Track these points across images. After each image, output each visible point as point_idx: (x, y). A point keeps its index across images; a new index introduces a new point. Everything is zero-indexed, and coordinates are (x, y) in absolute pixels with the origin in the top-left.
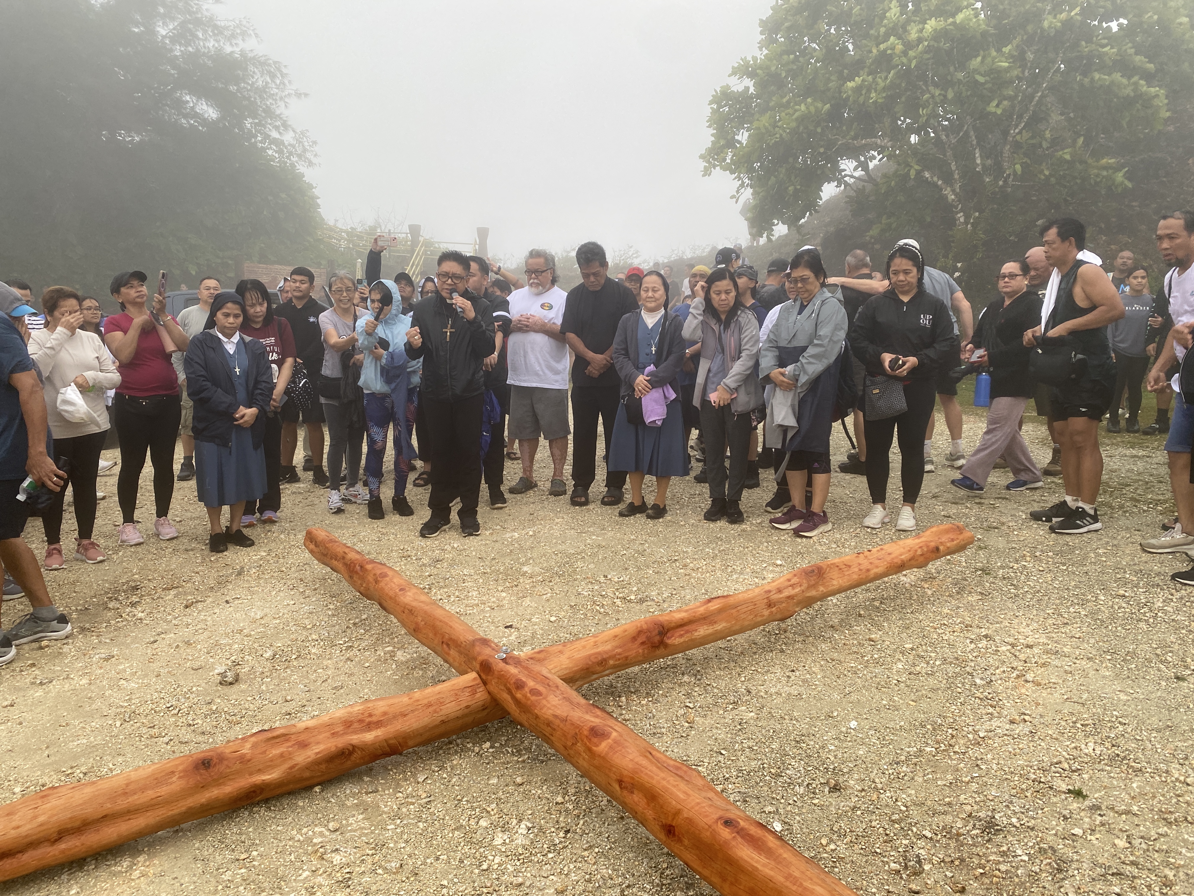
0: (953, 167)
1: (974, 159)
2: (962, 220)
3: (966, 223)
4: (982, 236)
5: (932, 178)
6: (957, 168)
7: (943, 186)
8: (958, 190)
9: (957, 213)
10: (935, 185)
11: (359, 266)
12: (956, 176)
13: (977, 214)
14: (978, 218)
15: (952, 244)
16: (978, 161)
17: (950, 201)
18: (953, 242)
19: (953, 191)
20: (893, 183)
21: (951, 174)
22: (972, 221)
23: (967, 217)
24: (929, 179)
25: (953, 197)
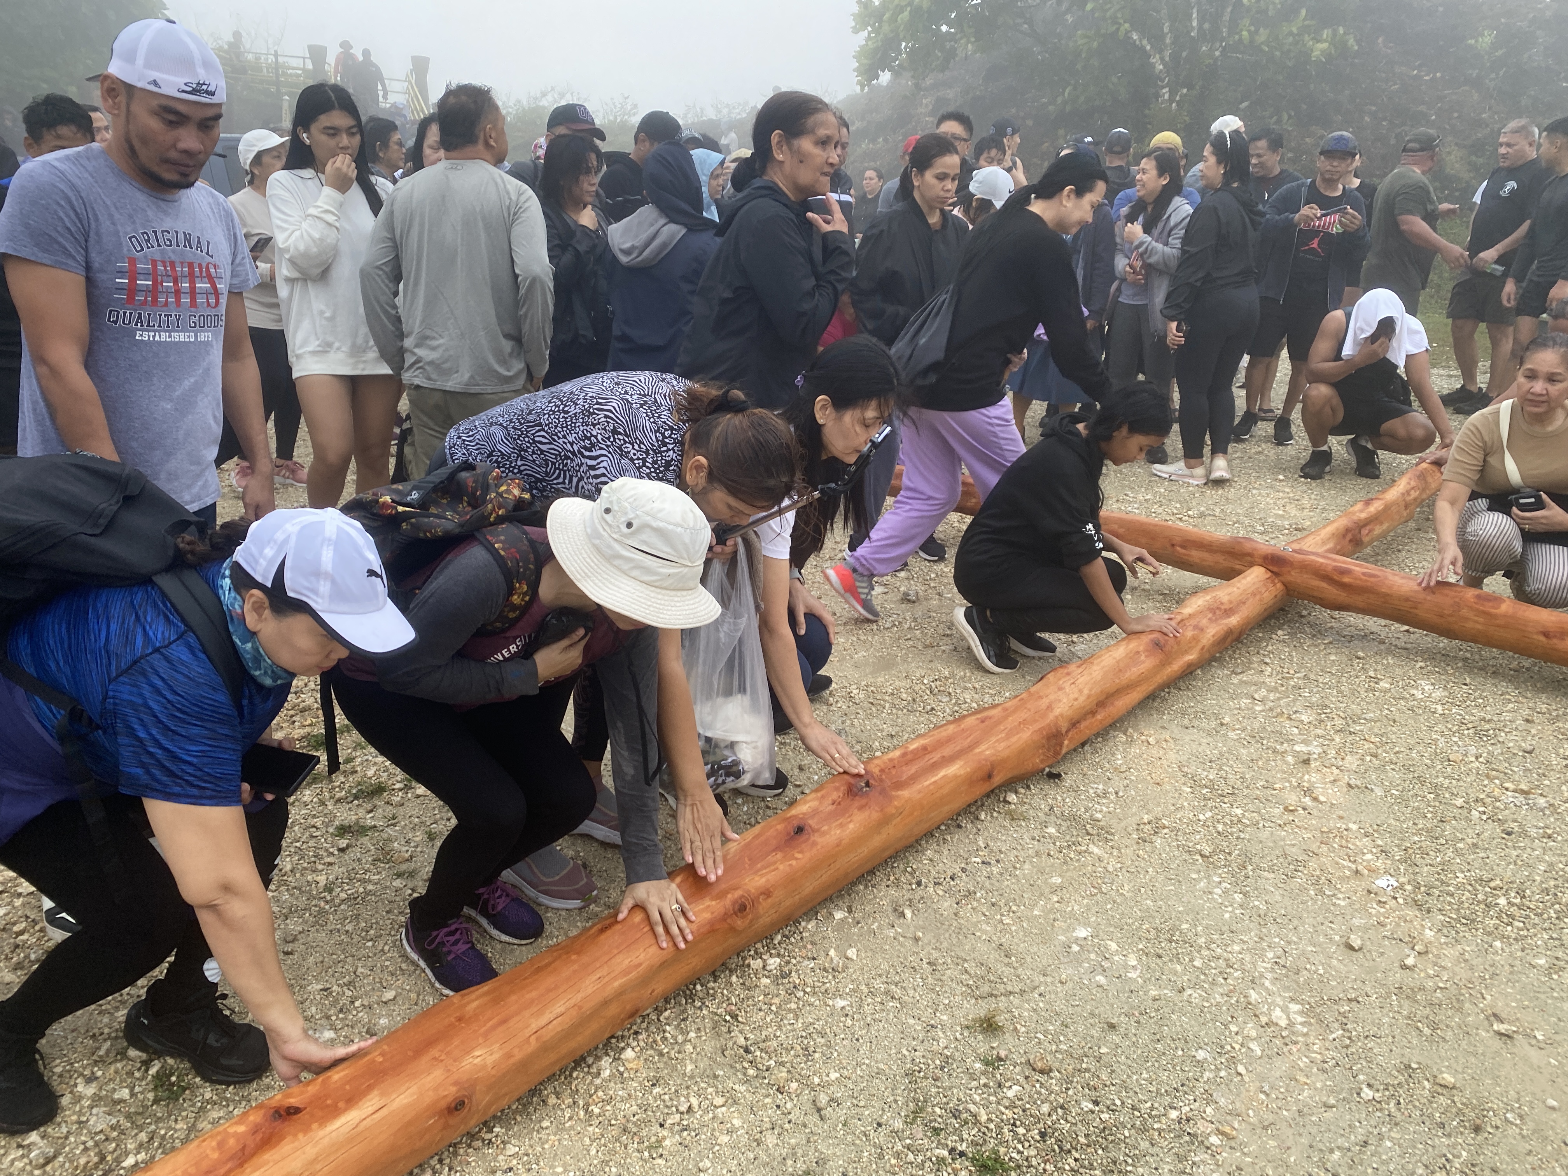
0: (1166, 30)
1: (1190, 19)
2: (1166, 96)
3: (1171, 100)
4: (1187, 118)
5: (1140, 41)
6: (1170, 31)
7: (1152, 52)
8: (1167, 59)
9: (1163, 87)
10: (1142, 48)
11: (286, 106)
12: (1168, 41)
13: (1185, 91)
14: (1186, 95)
15: (1149, 126)
16: (1195, 24)
17: (1157, 71)
18: (1150, 123)
19: (1162, 59)
20: (1095, 44)
21: (1163, 37)
22: (1178, 98)
23: (1172, 93)
24: (1138, 42)
25: (1161, 67)
